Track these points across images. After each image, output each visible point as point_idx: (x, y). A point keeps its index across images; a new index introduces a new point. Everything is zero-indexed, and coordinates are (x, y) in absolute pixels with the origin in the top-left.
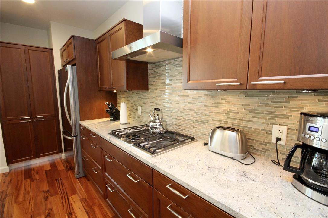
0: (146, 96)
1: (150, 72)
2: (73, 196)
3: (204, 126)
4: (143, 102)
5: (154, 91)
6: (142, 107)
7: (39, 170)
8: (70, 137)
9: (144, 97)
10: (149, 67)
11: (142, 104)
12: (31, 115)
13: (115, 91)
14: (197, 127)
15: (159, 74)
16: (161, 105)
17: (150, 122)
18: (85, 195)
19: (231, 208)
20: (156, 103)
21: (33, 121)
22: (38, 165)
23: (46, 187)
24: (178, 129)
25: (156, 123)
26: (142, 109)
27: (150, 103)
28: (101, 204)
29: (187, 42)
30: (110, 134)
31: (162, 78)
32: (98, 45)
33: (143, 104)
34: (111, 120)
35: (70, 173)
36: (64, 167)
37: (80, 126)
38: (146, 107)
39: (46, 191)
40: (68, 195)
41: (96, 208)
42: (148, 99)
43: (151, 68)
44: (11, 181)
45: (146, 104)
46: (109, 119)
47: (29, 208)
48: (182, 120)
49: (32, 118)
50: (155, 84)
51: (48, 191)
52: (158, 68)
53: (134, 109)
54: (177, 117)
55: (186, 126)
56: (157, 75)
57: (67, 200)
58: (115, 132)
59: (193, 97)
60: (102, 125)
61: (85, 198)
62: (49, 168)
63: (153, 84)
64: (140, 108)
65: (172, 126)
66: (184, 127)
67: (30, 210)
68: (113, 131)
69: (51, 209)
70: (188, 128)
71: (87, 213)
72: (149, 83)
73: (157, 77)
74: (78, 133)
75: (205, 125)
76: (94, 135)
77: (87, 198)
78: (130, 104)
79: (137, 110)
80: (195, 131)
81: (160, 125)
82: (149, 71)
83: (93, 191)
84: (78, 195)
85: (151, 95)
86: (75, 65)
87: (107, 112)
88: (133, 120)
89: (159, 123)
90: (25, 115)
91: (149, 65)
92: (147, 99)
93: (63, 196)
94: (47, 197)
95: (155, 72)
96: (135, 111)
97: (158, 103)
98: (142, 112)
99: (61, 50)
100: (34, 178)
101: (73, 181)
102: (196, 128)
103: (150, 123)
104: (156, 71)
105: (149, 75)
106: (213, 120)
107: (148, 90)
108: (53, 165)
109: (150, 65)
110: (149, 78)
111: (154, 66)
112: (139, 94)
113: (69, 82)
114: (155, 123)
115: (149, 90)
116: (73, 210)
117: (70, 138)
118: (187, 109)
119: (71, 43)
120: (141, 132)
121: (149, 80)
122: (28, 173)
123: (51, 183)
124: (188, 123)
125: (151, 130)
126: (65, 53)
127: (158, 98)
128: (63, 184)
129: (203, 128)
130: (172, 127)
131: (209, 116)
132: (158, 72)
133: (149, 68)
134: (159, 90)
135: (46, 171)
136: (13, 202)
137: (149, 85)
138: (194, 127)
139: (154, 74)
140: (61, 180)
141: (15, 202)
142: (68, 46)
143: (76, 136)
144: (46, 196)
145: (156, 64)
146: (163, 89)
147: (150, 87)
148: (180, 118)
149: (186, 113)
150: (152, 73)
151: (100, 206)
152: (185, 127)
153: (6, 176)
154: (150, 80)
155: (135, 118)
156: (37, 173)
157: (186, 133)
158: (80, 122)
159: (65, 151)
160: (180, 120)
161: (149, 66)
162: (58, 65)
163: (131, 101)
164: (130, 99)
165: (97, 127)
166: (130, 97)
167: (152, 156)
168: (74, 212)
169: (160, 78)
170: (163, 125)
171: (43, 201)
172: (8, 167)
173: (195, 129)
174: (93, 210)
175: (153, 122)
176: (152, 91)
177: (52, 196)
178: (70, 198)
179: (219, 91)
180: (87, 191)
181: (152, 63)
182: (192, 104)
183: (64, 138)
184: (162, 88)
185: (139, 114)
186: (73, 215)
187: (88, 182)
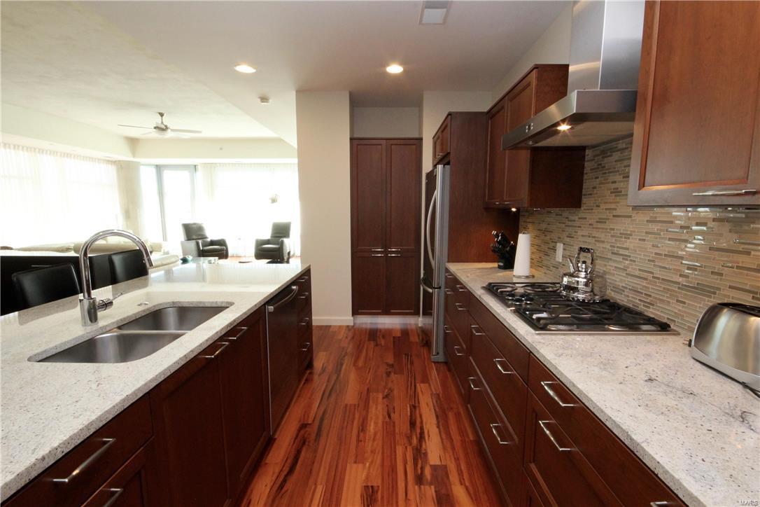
0: (574, 221)
1: (588, 166)
2: (422, 385)
3: (705, 300)
4: (567, 233)
5: (592, 209)
6: (564, 244)
7: (386, 333)
8: (431, 288)
9: (570, 223)
10: (588, 155)
11: (565, 238)
12: (386, 247)
13: (514, 210)
14: (687, 301)
15: (607, 169)
16: (603, 242)
17: (565, 275)
18: (440, 390)
19: (629, 433)
20: (594, 237)
21: (386, 256)
22: (387, 327)
23: (390, 360)
24: (637, 301)
25: (576, 279)
26: (564, 249)
27: (583, 236)
28: (460, 413)
29: (645, 100)
30: (483, 288)
31: (612, 178)
32: (490, 122)
33: (568, 240)
34: (500, 267)
35: (424, 351)
36: (419, 338)
37: (447, 270)
38: (572, 246)
39: (390, 365)
40: (417, 381)
41: (451, 416)
42: (579, 227)
43: (592, 158)
44: (353, 338)
45: (573, 237)
46: (496, 265)
47: (367, 379)
48: (650, 281)
49: (386, 252)
50: (597, 193)
51: (392, 366)
52: (606, 157)
53: (549, 248)
54: (637, 273)
55: (658, 296)
56: (603, 174)
57: (413, 387)
58: (494, 286)
59: (682, 223)
60: (478, 274)
61: (438, 395)
62: (399, 335)
63: (591, 194)
64: (560, 247)
65: (626, 293)
66: (654, 298)
67: (368, 381)
68: (490, 284)
69: (391, 390)
70: (662, 301)
71: (437, 417)
72: (583, 190)
73: (602, 177)
74: (443, 284)
75: (707, 299)
76: (461, 288)
77: (441, 395)
78: (543, 237)
79: (554, 249)
80: (679, 310)
81: (586, 284)
82: (586, 164)
83: (453, 390)
84: (430, 385)
85: (585, 218)
86: (448, 163)
87: (494, 251)
88: (545, 273)
89: (585, 280)
90: (378, 247)
91: (587, 151)
92: (576, 227)
93: (410, 379)
94: (390, 372)
95: (600, 167)
96: (552, 252)
97: (598, 238)
98: (563, 257)
99: (434, 137)
100: (378, 343)
101: (426, 363)
102: (684, 303)
103: (562, 278)
104: (601, 164)
105: (586, 173)
106: (730, 287)
107: (580, 207)
108: (405, 333)
109: (591, 151)
110: (584, 181)
111: (598, 152)
112: (561, 215)
113: (437, 194)
114: (573, 279)
115: (582, 208)
116: (419, 403)
117: (430, 290)
118: (665, 255)
119: (446, 126)
120: (543, 293)
121: (585, 186)
122: (373, 334)
123: (397, 355)
124: (664, 288)
125: (564, 293)
126: (438, 143)
127: (600, 225)
128: (412, 363)
129: (701, 306)
130: (625, 295)
131: (721, 275)
132: (604, 167)
133: (587, 158)
134: (603, 206)
135: (394, 337)
136: (352, 365)
137: (583, 197)
138: (678, 301)
139: (596, 172)
140: (411, 356)
141: (354, 365)
142: (442, 131)
143: (440, 288)
144: (389, 370)
145: (602, 148)
146: (613, 206)
147: (584, 200)
148: (645, 275)
149: (661, 264)
150: (591, 170)
151: (458, 415)
152: (656, 298)
153: (349, 330)
154: (587, 185)
155: (548, 268)
156: (384, 337)
157: (657, 315)
158: (447, 264)
159: (424, 314)
160: (646, 279)
161: (587, 153)
162: (427, 165)
163: (545, 232)
164: (543, 226)
165: (469, 275)
166: (543, 221)
167: (537, 332)
168: (419, 406)
169: (607, 179)
170: (593, 285)
171: (384, 375)
172: (352, 318)
173: (680, 306)
174: (446, 416)
175: (571, 275)
176: (588, 209)
177: (395, 373)
178: (418, 385)
179: (730, 209)
180: (444, 386)
181: (593, 147)
182: (677, 243)
183: (424, 289)
184: (611, 203)
185: (557, 259)
186: (417, 411)
187: (448, 373)
